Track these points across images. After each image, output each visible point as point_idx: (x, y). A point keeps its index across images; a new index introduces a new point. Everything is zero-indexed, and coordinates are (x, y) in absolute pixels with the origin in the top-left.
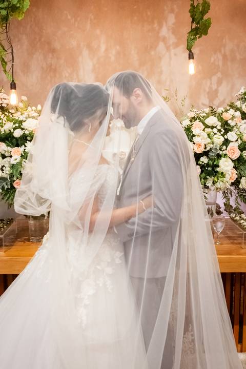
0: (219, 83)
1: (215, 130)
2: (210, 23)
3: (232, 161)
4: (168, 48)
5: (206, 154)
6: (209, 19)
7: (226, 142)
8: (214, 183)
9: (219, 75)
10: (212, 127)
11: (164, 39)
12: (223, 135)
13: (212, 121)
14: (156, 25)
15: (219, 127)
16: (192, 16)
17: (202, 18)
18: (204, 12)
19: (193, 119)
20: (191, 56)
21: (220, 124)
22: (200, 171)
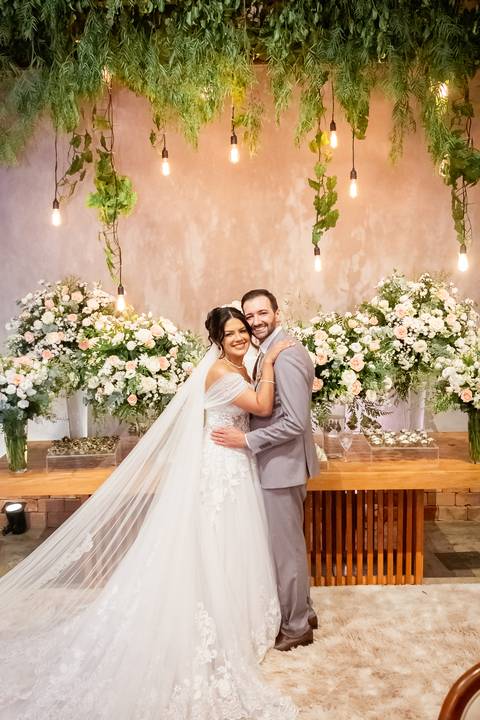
0: (362, 263)
1: (339, 340)
2: (337, 215)
3: (356, 372)
4: (296, 221)
5: (329, 365)
6: (336, 210)
7: (351, 353)
8: (337, 396)
9: (362, 253)
10: (336, 337)
11: (292, 210)
12: (347, 345)
13: (336, 329)
14: (281, 193)
15: (343, 337)
16: (317, 209)
17: (329, 210)
18: (330, 204)
19: (317, 326)
20: (317, 251)
21: (344, 332)
22: (322, 384)
